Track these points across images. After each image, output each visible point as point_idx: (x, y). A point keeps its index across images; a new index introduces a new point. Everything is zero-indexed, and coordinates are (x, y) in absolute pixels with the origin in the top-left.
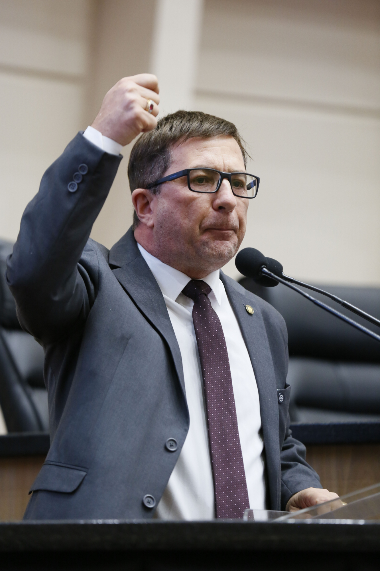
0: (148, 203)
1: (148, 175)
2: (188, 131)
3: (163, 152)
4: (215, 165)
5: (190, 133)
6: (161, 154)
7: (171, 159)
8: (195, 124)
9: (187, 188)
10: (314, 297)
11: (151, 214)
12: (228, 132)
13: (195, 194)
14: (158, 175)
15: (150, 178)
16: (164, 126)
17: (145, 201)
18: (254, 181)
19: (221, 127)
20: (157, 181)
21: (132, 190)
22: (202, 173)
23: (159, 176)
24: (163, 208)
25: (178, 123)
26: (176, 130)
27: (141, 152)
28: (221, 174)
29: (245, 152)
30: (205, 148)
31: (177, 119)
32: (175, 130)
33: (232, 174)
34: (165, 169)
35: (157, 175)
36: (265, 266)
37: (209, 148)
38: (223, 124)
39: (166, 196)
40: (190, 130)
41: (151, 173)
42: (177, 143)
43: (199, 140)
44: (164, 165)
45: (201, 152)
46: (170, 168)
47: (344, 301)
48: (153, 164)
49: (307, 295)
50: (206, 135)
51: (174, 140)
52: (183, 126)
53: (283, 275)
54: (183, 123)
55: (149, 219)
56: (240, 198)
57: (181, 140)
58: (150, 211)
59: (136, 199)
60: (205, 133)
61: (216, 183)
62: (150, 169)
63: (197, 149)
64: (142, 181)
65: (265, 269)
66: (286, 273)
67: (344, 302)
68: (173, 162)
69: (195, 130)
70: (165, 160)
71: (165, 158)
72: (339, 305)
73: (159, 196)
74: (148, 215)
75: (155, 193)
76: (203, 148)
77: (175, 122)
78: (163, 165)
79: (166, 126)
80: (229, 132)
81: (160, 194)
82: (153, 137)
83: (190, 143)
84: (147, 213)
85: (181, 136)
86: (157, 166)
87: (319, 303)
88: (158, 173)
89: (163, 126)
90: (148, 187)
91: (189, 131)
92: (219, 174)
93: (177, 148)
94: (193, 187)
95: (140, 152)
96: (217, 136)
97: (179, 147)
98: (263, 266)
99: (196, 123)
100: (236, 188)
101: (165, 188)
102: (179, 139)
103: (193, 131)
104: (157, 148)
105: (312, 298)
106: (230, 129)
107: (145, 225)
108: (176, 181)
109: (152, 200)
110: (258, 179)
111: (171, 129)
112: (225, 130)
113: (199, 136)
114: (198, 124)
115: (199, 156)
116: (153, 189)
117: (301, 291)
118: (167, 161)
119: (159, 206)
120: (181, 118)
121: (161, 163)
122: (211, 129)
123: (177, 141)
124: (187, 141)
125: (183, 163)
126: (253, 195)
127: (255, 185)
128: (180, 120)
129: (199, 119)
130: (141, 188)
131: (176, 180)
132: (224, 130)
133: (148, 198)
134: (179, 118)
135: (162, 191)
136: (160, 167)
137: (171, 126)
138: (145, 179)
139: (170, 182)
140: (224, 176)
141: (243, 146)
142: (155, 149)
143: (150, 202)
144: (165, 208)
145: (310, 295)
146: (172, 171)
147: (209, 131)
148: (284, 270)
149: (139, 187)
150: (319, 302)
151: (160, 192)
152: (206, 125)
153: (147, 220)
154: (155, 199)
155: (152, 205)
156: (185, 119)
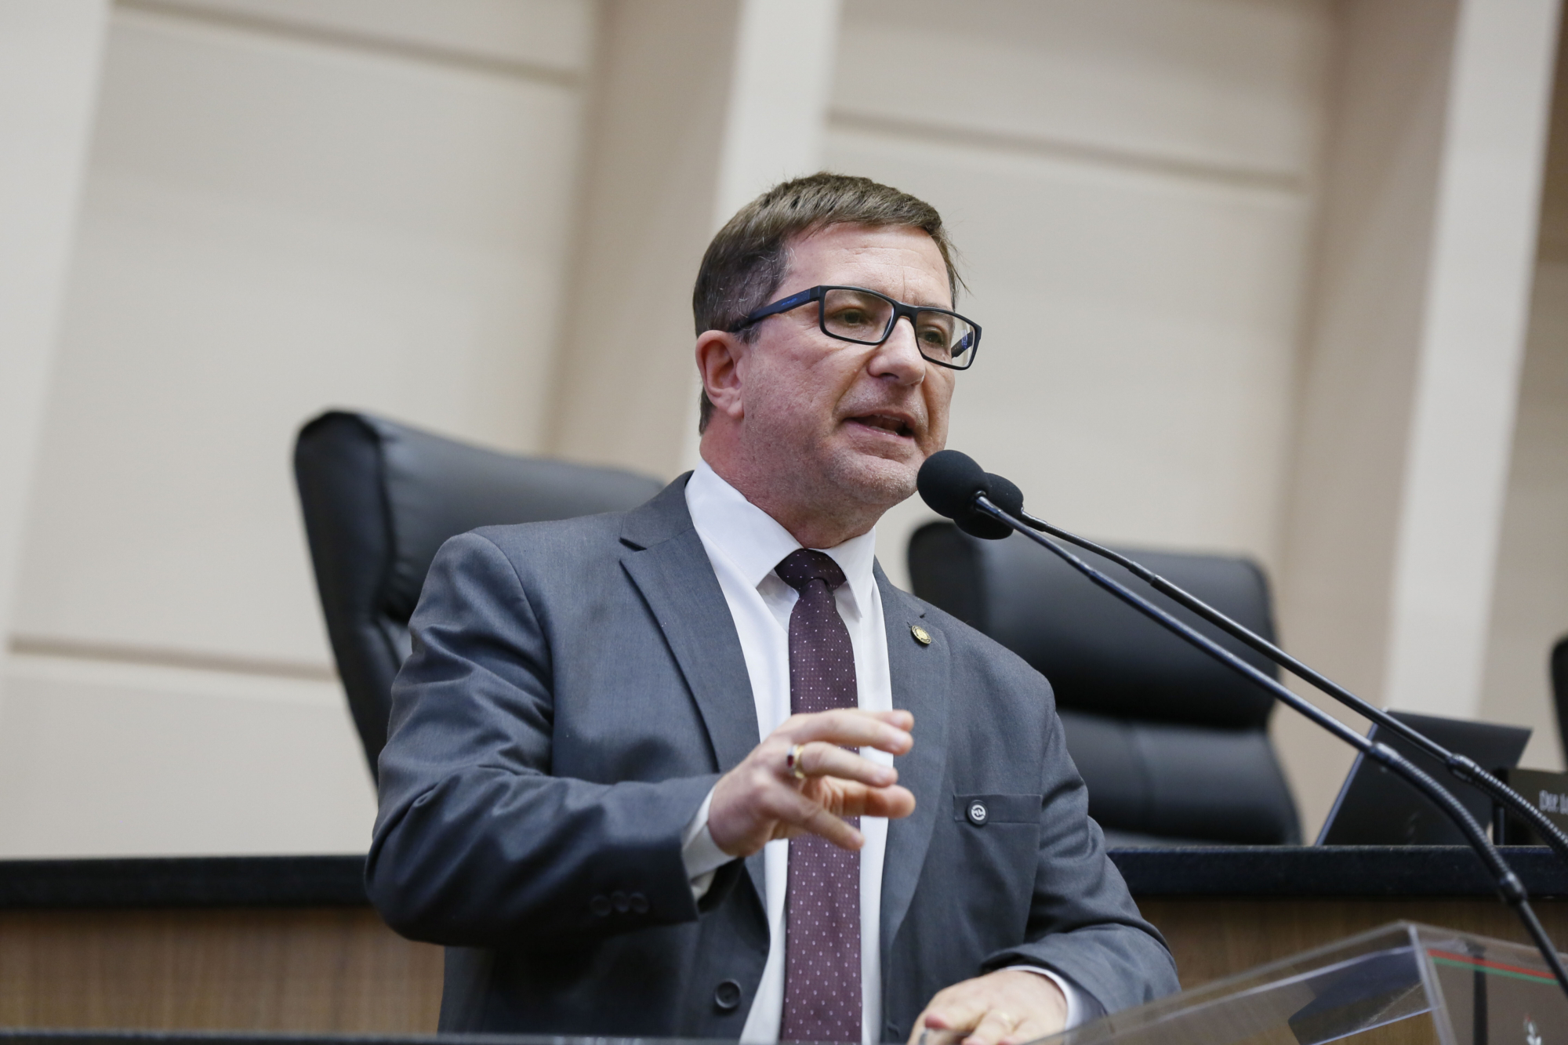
0: (730, 365)
1: (735, 300)
2: (831, 209)
3: (773, 250)
4: (883, 284)
5: (835, 213)
6: (767, 256)
7: (788, 267)
8: (847, 197)
9: (818, 329)
10: (1090, 565)
11: (737, 389)
12: (920, 220)
13: (833, 343)
14: (758, 298)
15: (741, 307)
16: (781, 199)
17: (726, 359)
18: (970, 335)
19: (906, 209)
20: (752, 314)
21: (699, 332)
22: (854, 302)
23: (759, 303)
24: (760, 372)
25: (811, 193)
26: (805, 208)
27: (724, 252)
28: (895, 305)
29: (955, 275)
30: (865, 247)
31: (810, 185)
32: (803, 206)
33: (921, 310)
34: (774, 286)
35: (755, 299)
36: (985, 493)
37: (873, 250)
38: (911, 202)
39: (770, 346)
40: (837, 207)
41: (741, 295)
42: (805, 233)
43: (854, 230)
44: (773, 279)
45: (856, 256)
46: (785, 285)
47: (1157, 576)
48: (749, 275)
49: (1077, 559)
50: (871, 223)
51: (799, 227)
52: (822, 199)
53: (1023, 513)
54: (823, 192)
55: (732, 400)
56: (936, 365)
57: (815, 226)
58: (735, 381)
59: (704, 353)
60: (868, 217)
61: (883, 325)
62: (740, 286)
63: (847, 249)
64: (720, 313)
65: (983, 499)
66: (1029, 510)
67: (1156, 579)
68: (791, 273)
69: (847, 206)
70: (776, 267)
71: (775, 263)
72: (1147, 585)
73: (755, 347)
74: (730, 391)
75: (747, 340)
76: (862, 247)
77: (804, 192)
78: (771, 276)
79: (783, 200)
80: (922, 222)
81: (758, 342)
82: (753, 223)
83: (832, 233)
84: (728, 387)
85: (814, 219)
86: (757, 280)
87: (1103, 579)
88: (757, 293)
89: (779, 197)
90: (734, 327)
91: (834, 209)
92: (891, 304)
93: (803, 243)
94: (830, 328)
95: (722, 251)
96: (894, 227)
97: (807, 241)
98: (979, 492)
99: (851, 193)
100: (927, 344)
101: (769, 330)
102: (808, 225)
103: (841, 208)
104: (760, 241)
105: (1087, 566)
106: (925, 215)
107: (724, 412)
108: (794, 315)
109: (740, 357)
110: (977, 330)
111: (794, 204)
112: (913, 216)
113: (854, 220)
114: (853, 197)
115: (850, 264)
116: (742, 333)
117: (1062, 549)
118: (780, 270)
119: (752, 370)
120: (821, 184)
121: (767, 274)
122: (881, 209)
123: (804, 228)
124: (827, 230)
125: (814, 276)
126: (964, 363)
127: (969, 344)
128: (816, 188)
129: (859, 188)
130: (717, 329)
131: (793, 311)
132: (911, 215)
133: (732, 353)
134: (815, 184)
135: (762, 336)
136: (762, 282)
137: (795, 198)
138: (728, 309)
139: (782, 316)
140: (903, 311)
141: (952, 262)
142: (756, 243)
143: (737, 363)
144: (764, 372)
145: (1082, 559)
146: (787, 290)
147: (877, 212)
148: (1024, 503)
149: (712, 328)
150: (1101, 575)
151: (758, 337)
152: (871, 202)
153: (727, 400)
154: (745, 354)
155: (739, 369)
156: (828, 185)
